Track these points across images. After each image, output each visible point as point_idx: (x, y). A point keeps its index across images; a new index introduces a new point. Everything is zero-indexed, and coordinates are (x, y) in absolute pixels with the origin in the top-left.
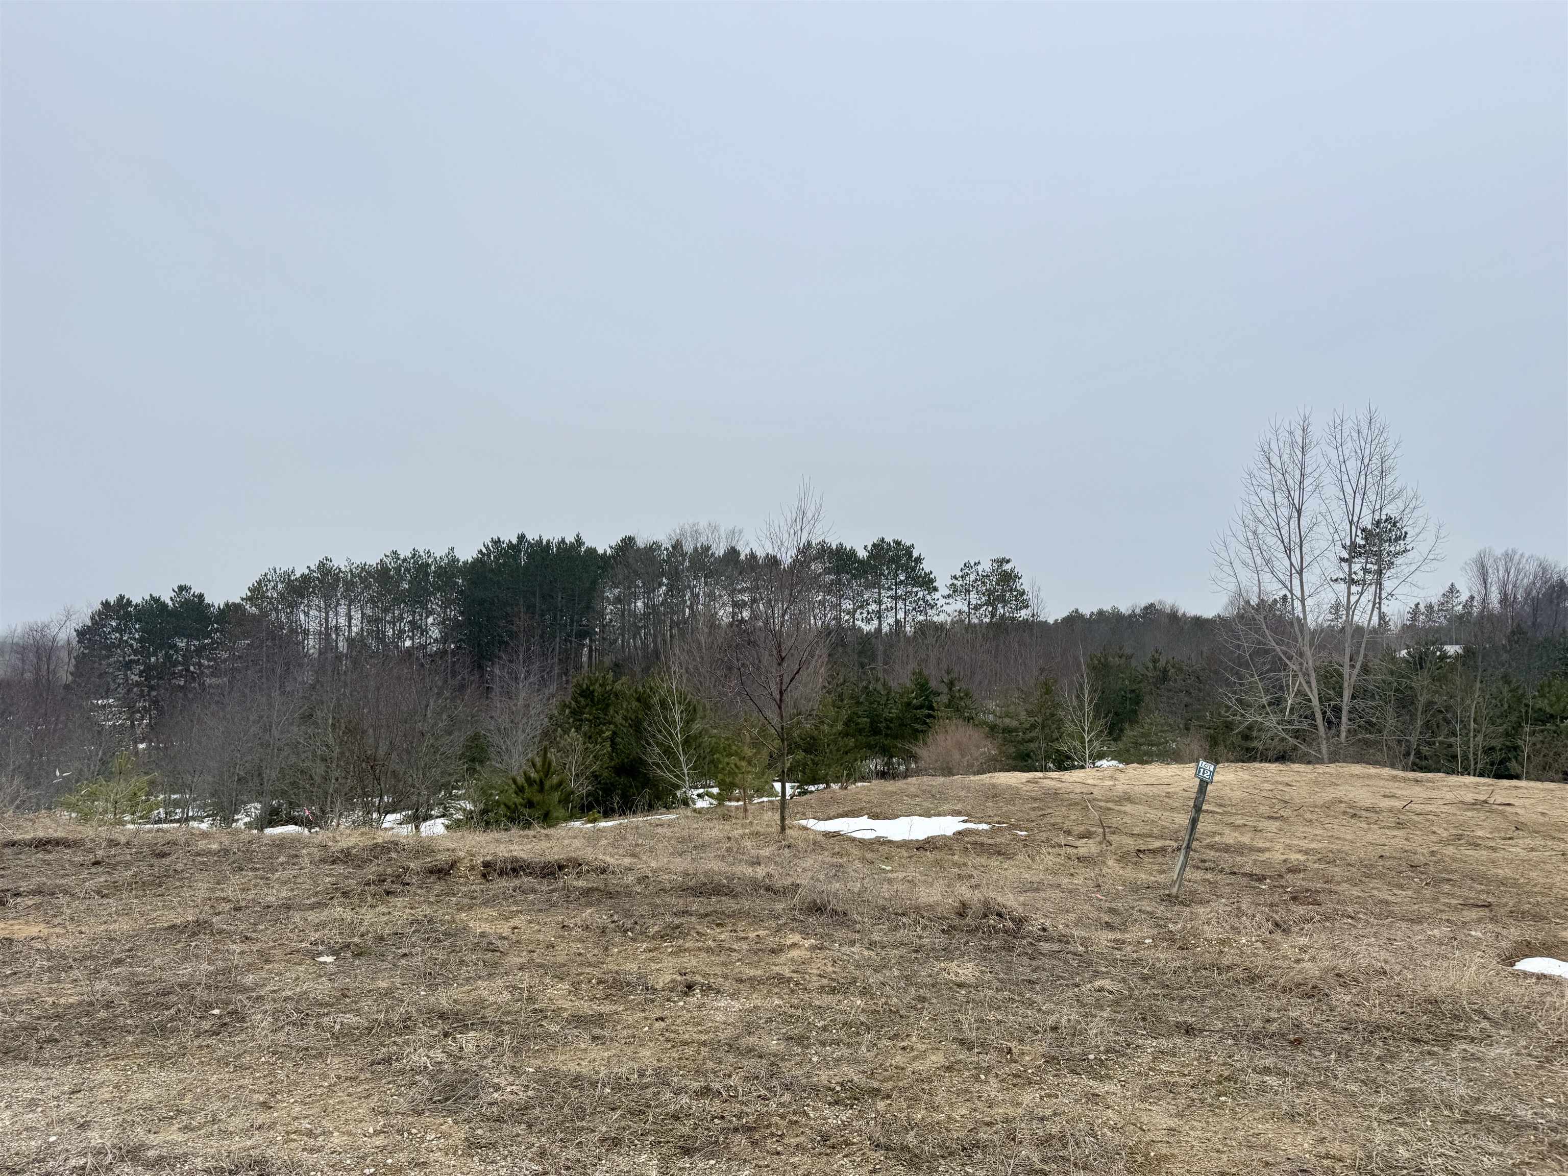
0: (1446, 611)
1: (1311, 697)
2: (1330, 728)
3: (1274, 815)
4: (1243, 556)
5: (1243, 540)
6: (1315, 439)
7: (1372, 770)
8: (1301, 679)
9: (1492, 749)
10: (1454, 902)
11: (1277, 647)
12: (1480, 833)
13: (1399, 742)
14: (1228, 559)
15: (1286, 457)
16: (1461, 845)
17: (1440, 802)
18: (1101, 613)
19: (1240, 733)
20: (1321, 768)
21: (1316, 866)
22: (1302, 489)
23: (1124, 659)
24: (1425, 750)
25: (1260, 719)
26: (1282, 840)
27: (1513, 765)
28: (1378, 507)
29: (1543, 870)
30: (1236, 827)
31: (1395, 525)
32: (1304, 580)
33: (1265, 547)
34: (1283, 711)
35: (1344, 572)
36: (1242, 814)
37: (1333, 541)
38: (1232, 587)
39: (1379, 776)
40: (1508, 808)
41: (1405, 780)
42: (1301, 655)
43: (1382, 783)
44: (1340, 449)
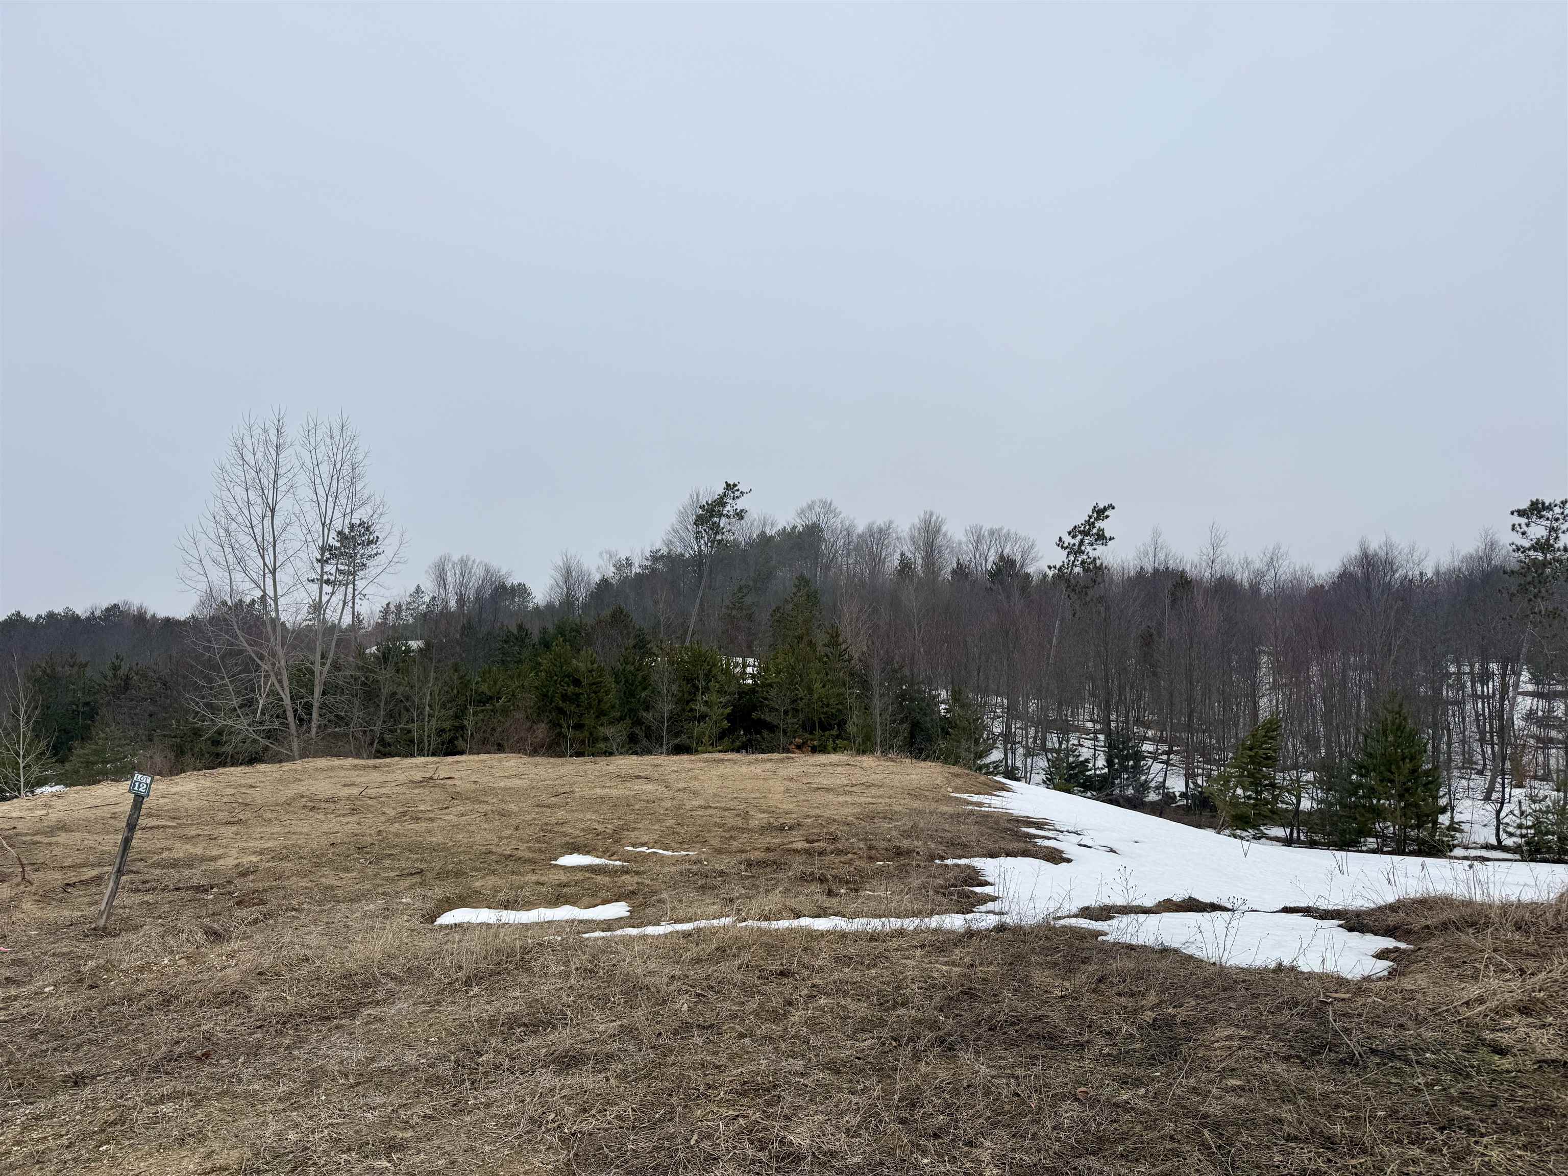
0: (413, 609)
1: (283, 696)
2: (301, 725)
3: (233, 820)
4: (215, 554)
5: (213, 536)
6: (289, 440)
7: (336, 762)
8: (273, 679)
9: (443, 730)
10: (392, 874)
11: (249, 648)
12: (422, 808)
13: (365, 732)
14: (197, 556)
15: (259, 455)
16: (405, 821)
17: (394, 784)
18: (51, 616)
19: (209, 739)
20: (287, 766)
21: (270, 864)
22: (276, 489)
23: (76, 669)
24: (388, 737)
25: (230, 722)
26: (236, 845)
27: (460, 743)
28: (348, 511)
29: (468, 831)
30: (187, 839)
31: (367, 529)
32: (277, 580)
33: (237, 546)
34: (254, 713)
35: (316, 572)
36: (197, 824)
37: (306, 542)
38: (203, 586)
39: (341, 767)
40: (449, 782)
41: (365, 767)
42: (274, 654)
43: (342, 773)
44: (313, 452)
